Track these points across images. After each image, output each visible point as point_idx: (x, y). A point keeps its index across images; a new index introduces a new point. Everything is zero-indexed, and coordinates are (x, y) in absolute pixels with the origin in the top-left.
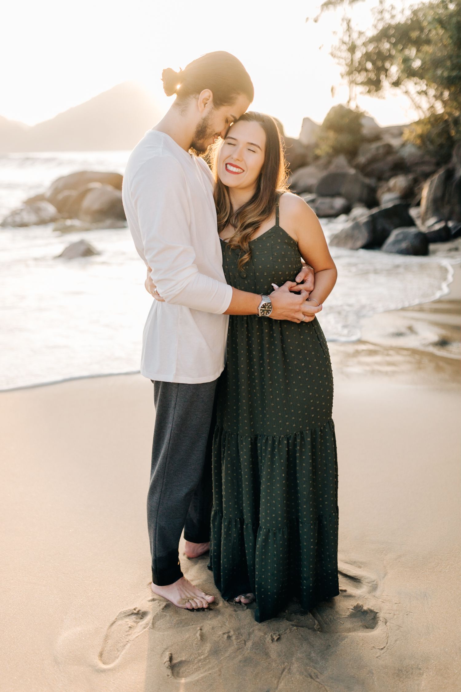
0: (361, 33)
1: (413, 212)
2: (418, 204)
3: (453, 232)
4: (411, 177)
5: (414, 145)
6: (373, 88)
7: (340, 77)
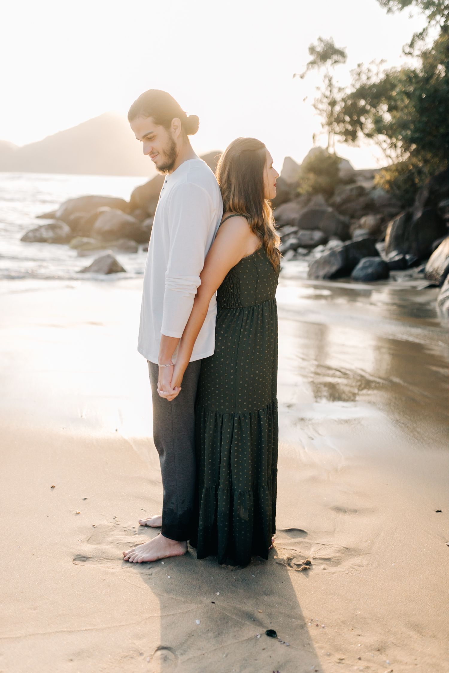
0: (340, 89)
1: (379, 246)
2: (383, 240)
3: (409, 264)
4: (379, 217)
5: (383, 189)
6: (350, 138)
7: (321, 126)
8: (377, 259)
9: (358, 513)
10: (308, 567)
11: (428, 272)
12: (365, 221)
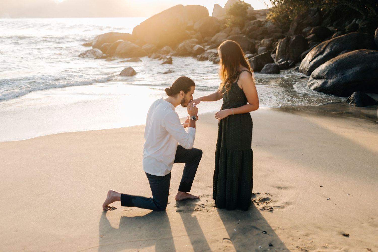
2: (275, 52)
4: (270, 39)
5: (271, 22)
8: (273, 64)
9: (287, 189)
10: (272, 210)
11: (300, 69)
12: (264, 42)
